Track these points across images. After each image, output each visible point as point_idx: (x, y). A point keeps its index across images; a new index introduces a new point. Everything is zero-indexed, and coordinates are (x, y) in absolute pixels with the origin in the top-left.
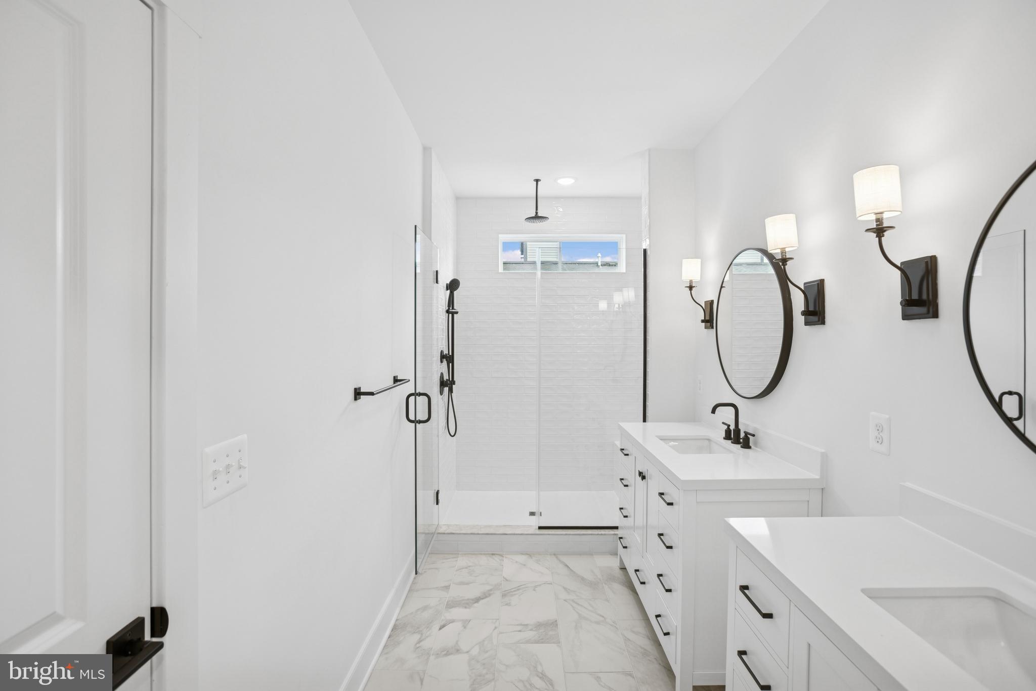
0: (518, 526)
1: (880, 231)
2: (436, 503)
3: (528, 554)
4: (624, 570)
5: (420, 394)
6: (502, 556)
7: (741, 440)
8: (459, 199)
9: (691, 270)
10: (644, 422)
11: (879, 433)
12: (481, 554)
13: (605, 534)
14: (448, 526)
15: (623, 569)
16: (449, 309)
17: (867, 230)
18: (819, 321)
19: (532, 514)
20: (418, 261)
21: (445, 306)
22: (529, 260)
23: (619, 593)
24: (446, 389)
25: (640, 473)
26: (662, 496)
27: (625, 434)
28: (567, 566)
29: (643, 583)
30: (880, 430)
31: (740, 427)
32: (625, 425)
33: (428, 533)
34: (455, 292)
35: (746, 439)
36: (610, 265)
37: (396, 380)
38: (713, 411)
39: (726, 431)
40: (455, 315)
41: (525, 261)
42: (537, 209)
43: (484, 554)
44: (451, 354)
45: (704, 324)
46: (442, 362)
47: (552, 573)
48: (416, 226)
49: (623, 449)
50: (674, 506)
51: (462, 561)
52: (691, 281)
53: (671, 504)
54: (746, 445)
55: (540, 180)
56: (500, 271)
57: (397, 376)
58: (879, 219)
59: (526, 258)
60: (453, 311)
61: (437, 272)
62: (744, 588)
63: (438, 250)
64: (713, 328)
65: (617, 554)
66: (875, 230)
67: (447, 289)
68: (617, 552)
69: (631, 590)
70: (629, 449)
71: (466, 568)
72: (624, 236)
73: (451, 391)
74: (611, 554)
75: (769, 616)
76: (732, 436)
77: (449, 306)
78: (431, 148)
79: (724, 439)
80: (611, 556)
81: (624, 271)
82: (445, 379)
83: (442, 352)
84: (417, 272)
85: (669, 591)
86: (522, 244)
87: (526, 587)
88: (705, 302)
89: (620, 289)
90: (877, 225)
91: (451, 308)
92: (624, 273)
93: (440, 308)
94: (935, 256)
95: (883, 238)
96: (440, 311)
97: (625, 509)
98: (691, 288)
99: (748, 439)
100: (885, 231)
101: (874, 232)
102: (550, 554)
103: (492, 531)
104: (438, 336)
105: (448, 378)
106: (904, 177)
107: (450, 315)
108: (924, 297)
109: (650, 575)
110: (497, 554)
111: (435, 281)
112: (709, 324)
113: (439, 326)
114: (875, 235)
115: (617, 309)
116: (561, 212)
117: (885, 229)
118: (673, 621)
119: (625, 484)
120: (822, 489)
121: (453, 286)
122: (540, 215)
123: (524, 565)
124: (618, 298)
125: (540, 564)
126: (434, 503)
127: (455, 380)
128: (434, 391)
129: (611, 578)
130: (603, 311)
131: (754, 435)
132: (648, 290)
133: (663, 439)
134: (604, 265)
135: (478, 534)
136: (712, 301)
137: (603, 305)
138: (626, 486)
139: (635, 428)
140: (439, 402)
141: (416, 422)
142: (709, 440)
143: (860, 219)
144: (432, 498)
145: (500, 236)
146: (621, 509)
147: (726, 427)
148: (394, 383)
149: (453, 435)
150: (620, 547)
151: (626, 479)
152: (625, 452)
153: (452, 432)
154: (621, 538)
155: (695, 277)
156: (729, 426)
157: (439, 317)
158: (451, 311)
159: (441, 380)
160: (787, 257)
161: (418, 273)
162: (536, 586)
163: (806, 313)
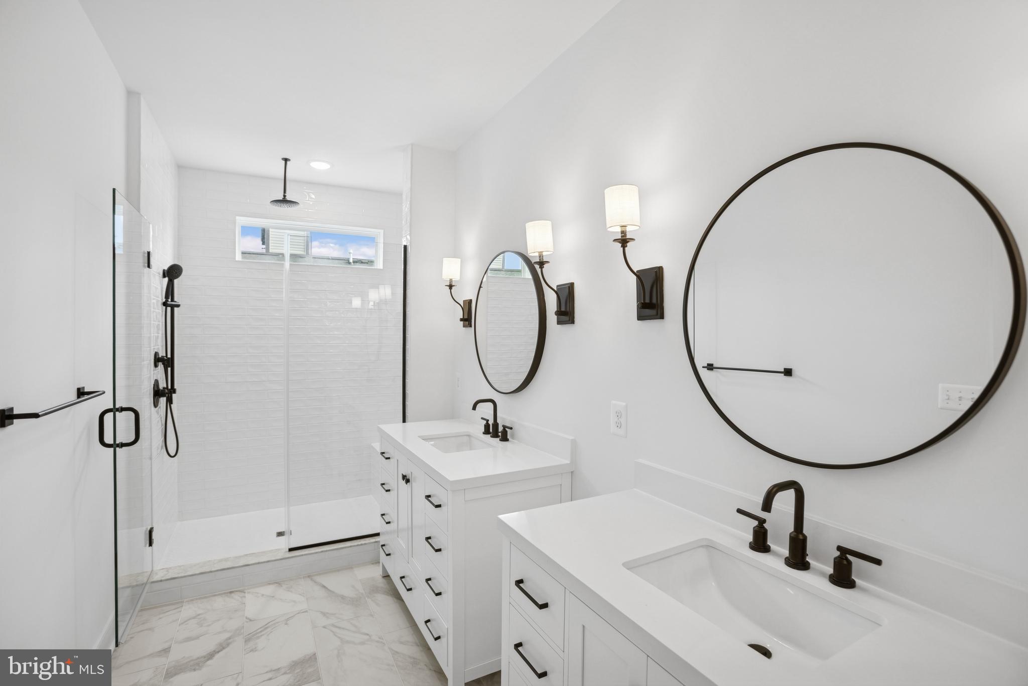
0: (264, 552)
1: (624, 242)
2: (148, 545)
3: (277, 583)
4: (388, 578)
5: (122, 409)
6: (243, 591)
7: (500, 434)
8: (182, 168)
9: (451, 269)
10: (403, 422)
11: (618, 419)
12: (215, 595)
13: (365, 544)
14: (168, 570)
15: (387, 576)
16: (167, 301)
17: (615, 240)
18: (569, 320)
19: (280, 534)
20: (119, 240)
21: (160, 296)
22: (271, 251)
23: (384, 605)
24: (163, 401)
25: (404, 477)
26: (429, 498)
27: (384, 436)
28: (324, 587)
29: (410, 590)
30: (619, 416)
31: (499, 421)
32: (384, 427)
33: (137, 585)
34: (176, 281)
35: (505, 433)
36: (362, 263)
37: (81, 393)
38: (474, 408)
39: (485, 426)
40: (176, 309)
41: (266, 252)
42: (285, 192)
43: (219, 595)
44: (169, 356)
45: (462, 322)
46: (156, 366)
47: (307, 599)
48: (114, 190)
49: (384, 453)
50: (443, 508)
51: (188, 610)
52: (451, 280)
53: (439, 506)
54: (505, 438)
55: (289, 160)
56: (237, 259)
57: (84, 388)
58: (624, 231)
59: (267, 249)
60: (173, 303)
61: (149, 253)
62: (519, 582)
63: (151, 226)
64: (471, 326)
65: (379, 562)
66: (620, 240)
67: (164, 276)
68: (379, 560)
69: (395, 598)
70: (390, 452)
71: (194, 618)
72: (382, 231)
73: (170, 401)
74: (373, 564)
75: (544, 606)
76: (491, 431)
77: (167, 297)
78: (139, 94)
79: (484, 433)
80: (372, 565)
81: (382, 268)
82: (161, 387)
83: (156, 354)
84: (116, 252)
85: (439, 594)
86: (263, 231)
87: (277, 623)
88: (464, 301)
89: (376, 286)
90: (622, 236)
91: (170, 300)
92: (381, 269)
93: (154, 299)
94: (662, 267)
95: (626, 248)
96: (153, 303)
97: (387, 514)
98: (451, 287)
99: (506, 432)
100: (628, 242)
101: (620, 243)
102: (304, 578)
103: (229, 564)
104: (150, 334)
105: (165, 386)
106: (643, 196)
107: (169, 309)
108: (654, 301)
109: (417, 580)
110: (237, 591)
111: (146, 265)
112: (467, 322)
113: (152, 322)
114: (620, 245)
115: (373, 307)
116: (313, 199)
117: (628, 240)
118: (444, 624)
119: (387, 489)
120: (572, 472)
121: (173, 273)
122: (288, 198)
123: (273, 597)
124: (374, 296)
125: (291, 592)
126: (146, 545)
127: (175, 388)
128: (144, 404)
129: (374, 590)
130: (356, 309)
131: (511, 428)
132: (408, 287)
133: (426, 439)
134: (357, 262)
135: (211, 572)
136: (470, 301)
137: (357, 303)
138: (388, 491)
139: (395, 429)
140: (152, 417)
141: (115, 446)
142: (469, 436)
143: (610, 230)
144: (143, 538)
145: (237, 218)
146: (383, 515)
147: (485, 422)
148: (79, 397)
149: (172, 454)
150: (382, 555)
151: (388, 484)
152: (386, 456)
153: (172, 452)
154: (384, 545)
155: (456, 277)
156: (488, 421)
157: (152, 310)
158: (169, 302)
159: (156, 389)
160: (544, 260)
161: (120, 254)
162: (288, 620)
163: (559, 313)
